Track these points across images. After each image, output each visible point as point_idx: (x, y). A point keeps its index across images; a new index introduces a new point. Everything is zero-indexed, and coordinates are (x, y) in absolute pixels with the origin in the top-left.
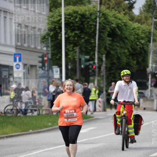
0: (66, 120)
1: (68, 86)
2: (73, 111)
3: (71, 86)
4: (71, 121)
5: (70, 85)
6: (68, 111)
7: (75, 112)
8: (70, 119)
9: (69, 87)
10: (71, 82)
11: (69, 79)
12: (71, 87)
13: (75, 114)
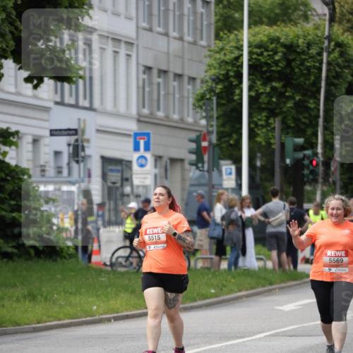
0: (327, 269)
1: (333, 209)
2: (343, 253)
3: (340, 209)
4: (337, 272)
5: (338, 209)
6: (333, 252)
7: (347, 255)
8: (335, 269)
9: (335, 212)
10: (339, 202)
11: (337, 196)
12: (339, 212)
13: (346, 259)
